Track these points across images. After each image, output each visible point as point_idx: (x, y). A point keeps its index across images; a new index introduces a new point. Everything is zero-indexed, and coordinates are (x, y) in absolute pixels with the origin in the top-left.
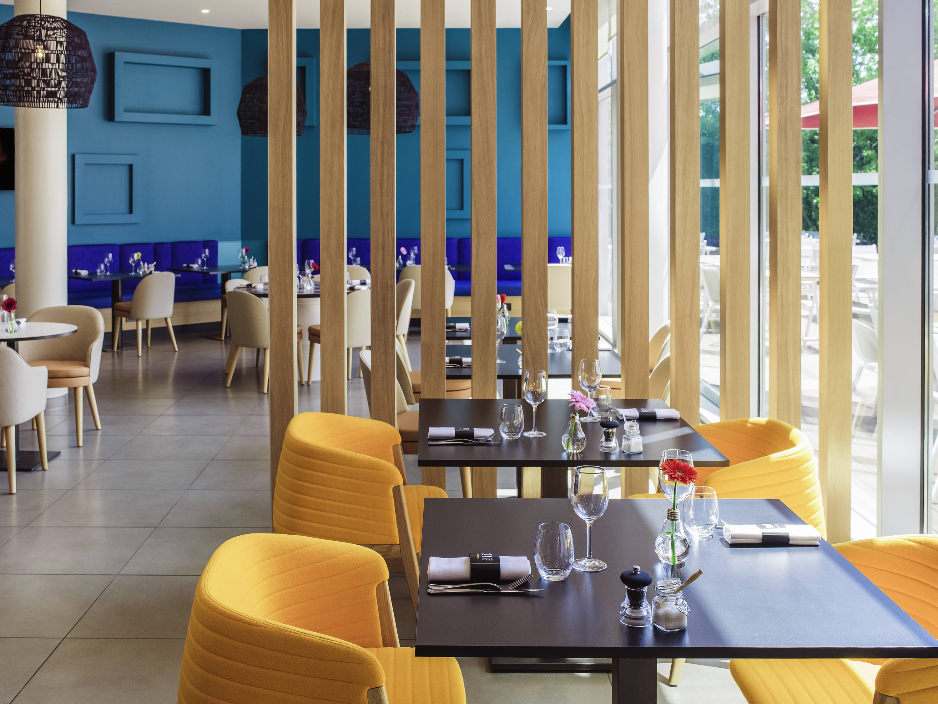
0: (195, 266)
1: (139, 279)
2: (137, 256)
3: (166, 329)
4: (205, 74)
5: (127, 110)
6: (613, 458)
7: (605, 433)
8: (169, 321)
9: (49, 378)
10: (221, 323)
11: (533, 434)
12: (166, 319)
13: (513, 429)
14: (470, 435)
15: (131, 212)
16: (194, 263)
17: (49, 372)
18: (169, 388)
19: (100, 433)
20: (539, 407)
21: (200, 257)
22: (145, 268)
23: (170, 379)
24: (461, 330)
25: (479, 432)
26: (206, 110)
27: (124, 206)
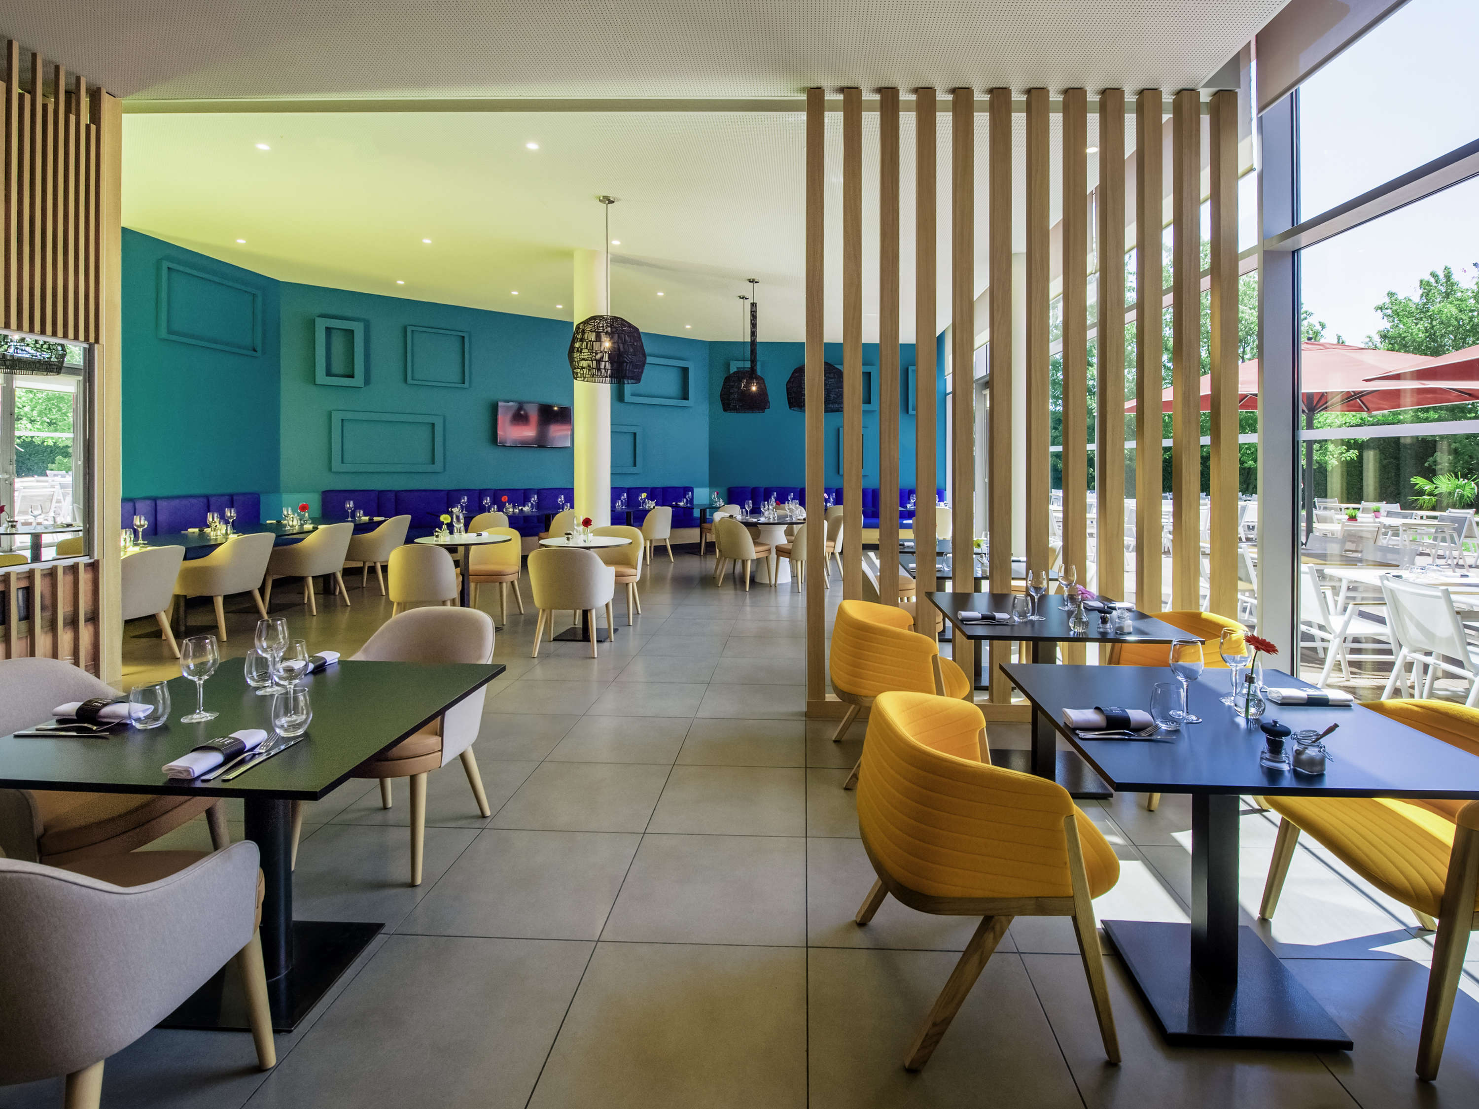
0: (682, 504)
1: (646, 512)
2: (644, 495)
3: (665, 547)
4: (685, 371)
5: (633, 395)
6: (1109, 637)
7: (1101, 618)
8: (668, 541)
9: (616, 576)
10: (700, 543)
11: (1035, 618)
12: (665, 539)
13: (1023, 614)
14: (993, 618)
15: (635, 465)
16: (681, 502)
17: (616, 572)
18: (668, 586)
19: (640, 616)
20: (1039, 599)
21: (685, 497)
22: (651, 504)
23: (668, 581)
24: (908, 547)
25: (998, 615)
26: (685, 397)
27: (630, 460)
